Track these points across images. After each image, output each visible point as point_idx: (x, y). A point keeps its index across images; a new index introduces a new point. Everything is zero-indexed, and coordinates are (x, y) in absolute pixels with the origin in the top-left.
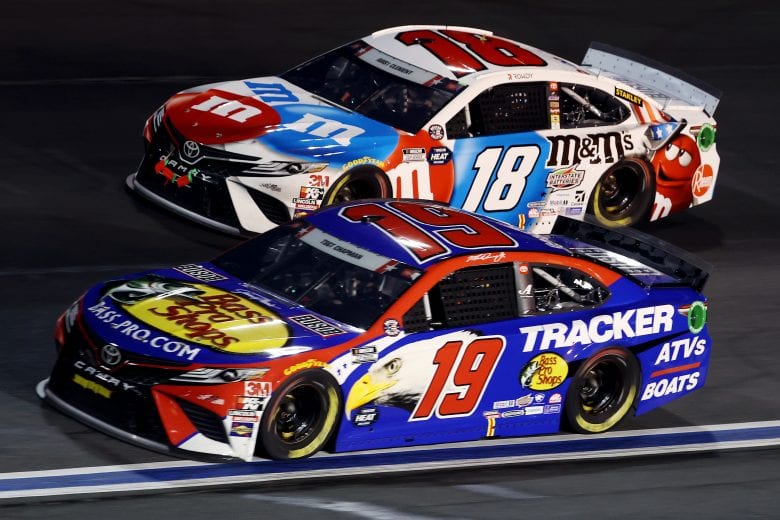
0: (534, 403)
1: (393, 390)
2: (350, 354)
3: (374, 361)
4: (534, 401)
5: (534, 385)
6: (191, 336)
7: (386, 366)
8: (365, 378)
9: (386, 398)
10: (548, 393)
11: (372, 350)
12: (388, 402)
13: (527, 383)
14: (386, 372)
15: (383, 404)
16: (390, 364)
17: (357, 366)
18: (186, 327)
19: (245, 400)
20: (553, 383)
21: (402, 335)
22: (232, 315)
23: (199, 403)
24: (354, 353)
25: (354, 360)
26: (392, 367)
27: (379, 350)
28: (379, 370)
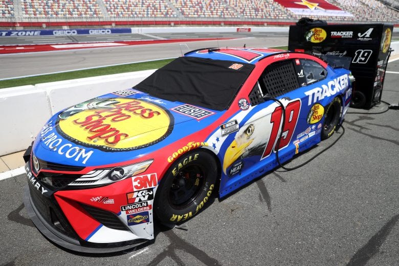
0: (312, 130)
1: (251, 146)
2: (220, 130)
3: (237, 130)
4: (312, 129)
5: (312, 122)
6: (91, 138)
7: (245, 132)
8: (233, 144)
9: (247, 153)
10: (317, 124)
11: (234, 123)
12: (249, 155)
13: (309, 121)
14: (245, 136)
15: (246, 157)
16: (247, 130)
17: (226, 137)
18: (91, 131)
19: (135, 195)
20: (319, 118)
21: (251, 108)
22: (131, 114)
23: (93, 205)
24: (222, 128)
25: (223, 133)
26: (249, 132)
27: (239, 122)
28: (241, 136)
